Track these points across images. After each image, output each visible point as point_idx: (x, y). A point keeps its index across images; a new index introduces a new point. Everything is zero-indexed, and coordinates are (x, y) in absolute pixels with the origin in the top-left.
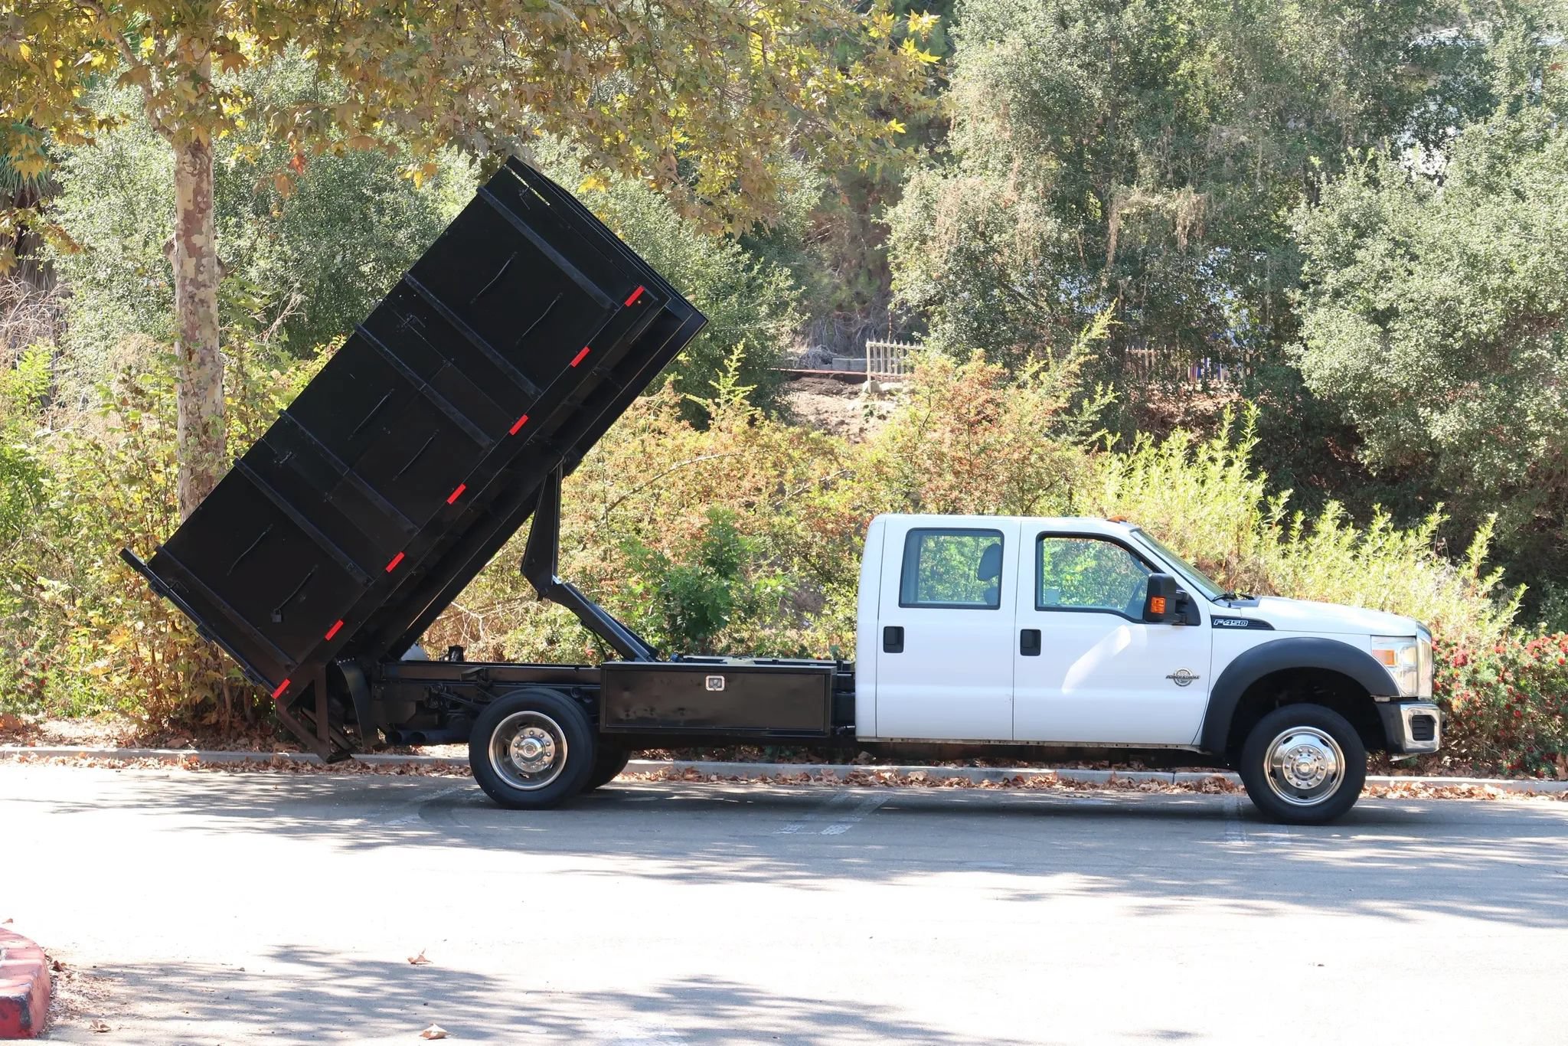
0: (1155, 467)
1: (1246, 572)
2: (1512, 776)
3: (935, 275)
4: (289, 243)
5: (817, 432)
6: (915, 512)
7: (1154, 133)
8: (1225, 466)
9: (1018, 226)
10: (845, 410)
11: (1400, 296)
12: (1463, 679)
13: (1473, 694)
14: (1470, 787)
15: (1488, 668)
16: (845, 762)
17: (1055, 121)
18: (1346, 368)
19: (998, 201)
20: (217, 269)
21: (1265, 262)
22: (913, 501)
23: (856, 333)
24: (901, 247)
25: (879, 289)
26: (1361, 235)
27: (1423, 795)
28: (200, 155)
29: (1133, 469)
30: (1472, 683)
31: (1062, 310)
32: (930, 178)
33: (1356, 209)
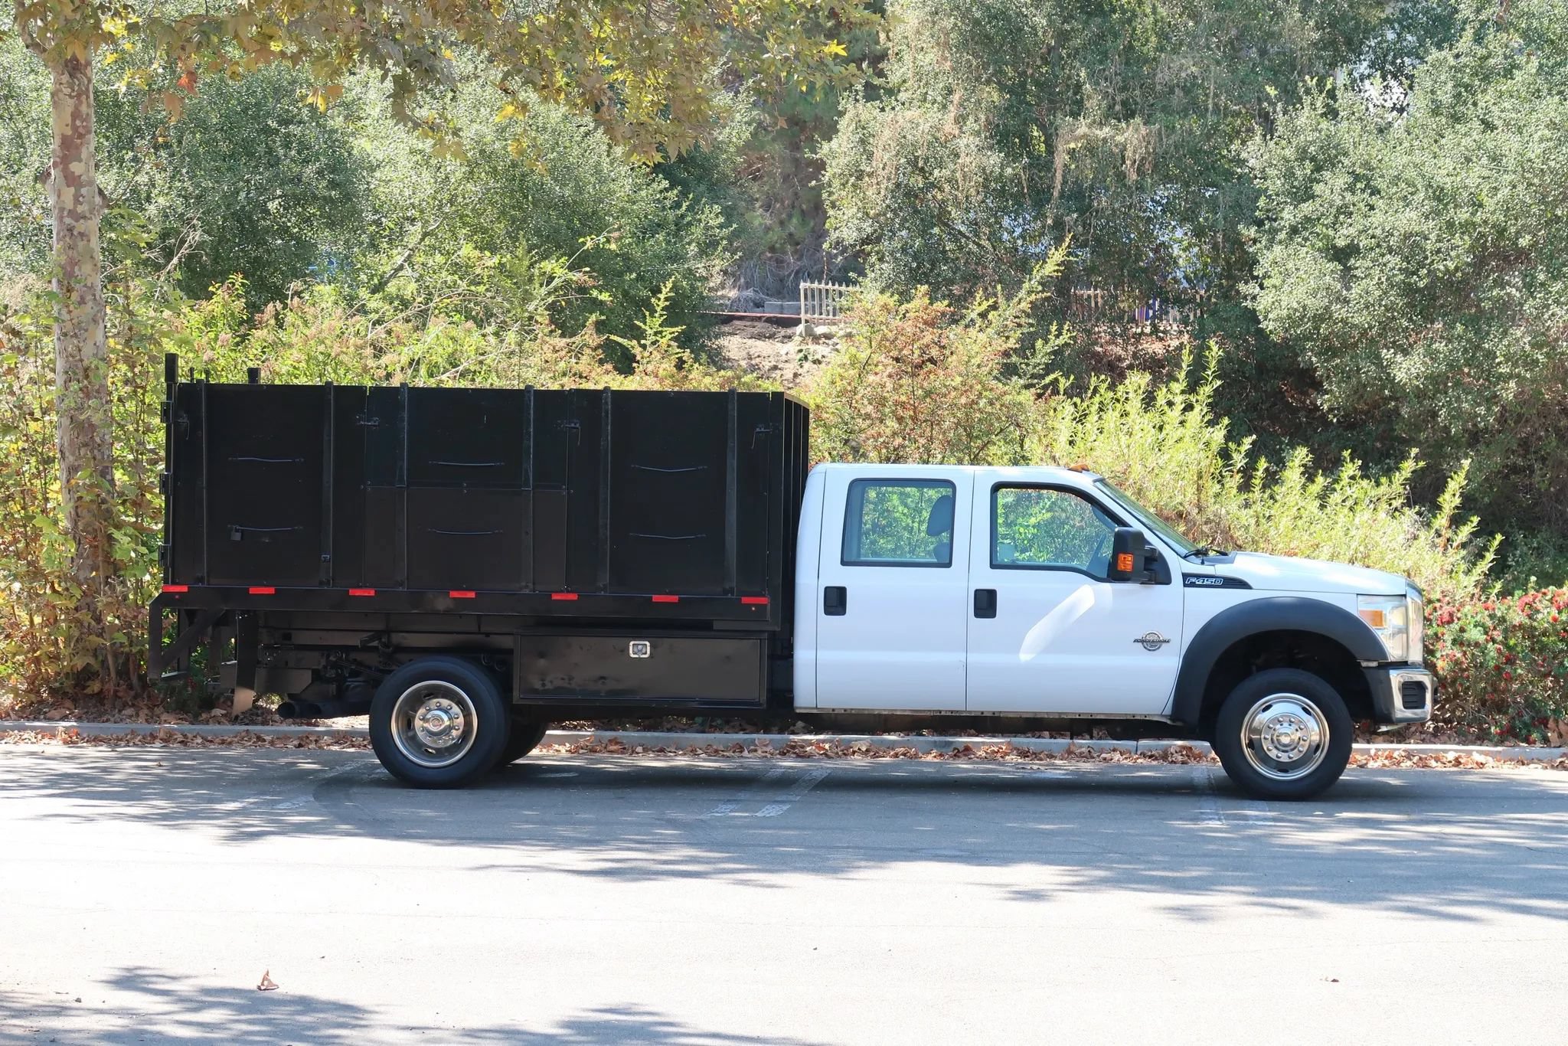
0: (1110, 411)
1: (1206, 523)
2: (1501, 742)
3: (872, 212)
4: (190, 179)
5: (750, 376)
6: (856, 460)
7: (1101, 62)
8: (1185, 410)
9: (960, 161)
10: (778, 355)
11: (1360, 232)
12: (1448, 638)
13: (1459, 655)
14: (1457, 755)
15: (1475, 626)
16: (781, 732)
17: (997, 52)
18: (1304, 307)
19: (938, 135)
20: (98, 200)
21: (1217, 197)
22: (853, 448)
23: (790, 275)
24: (836, 183)
25: (813, 231)
26: (1318, 169)
27: (1406, 764)
28: (79, 76)
29: (1086, 415)
30: (1457, 642)
31: (1005, 248)
32: (867, 111)
33: (1315, 142)
